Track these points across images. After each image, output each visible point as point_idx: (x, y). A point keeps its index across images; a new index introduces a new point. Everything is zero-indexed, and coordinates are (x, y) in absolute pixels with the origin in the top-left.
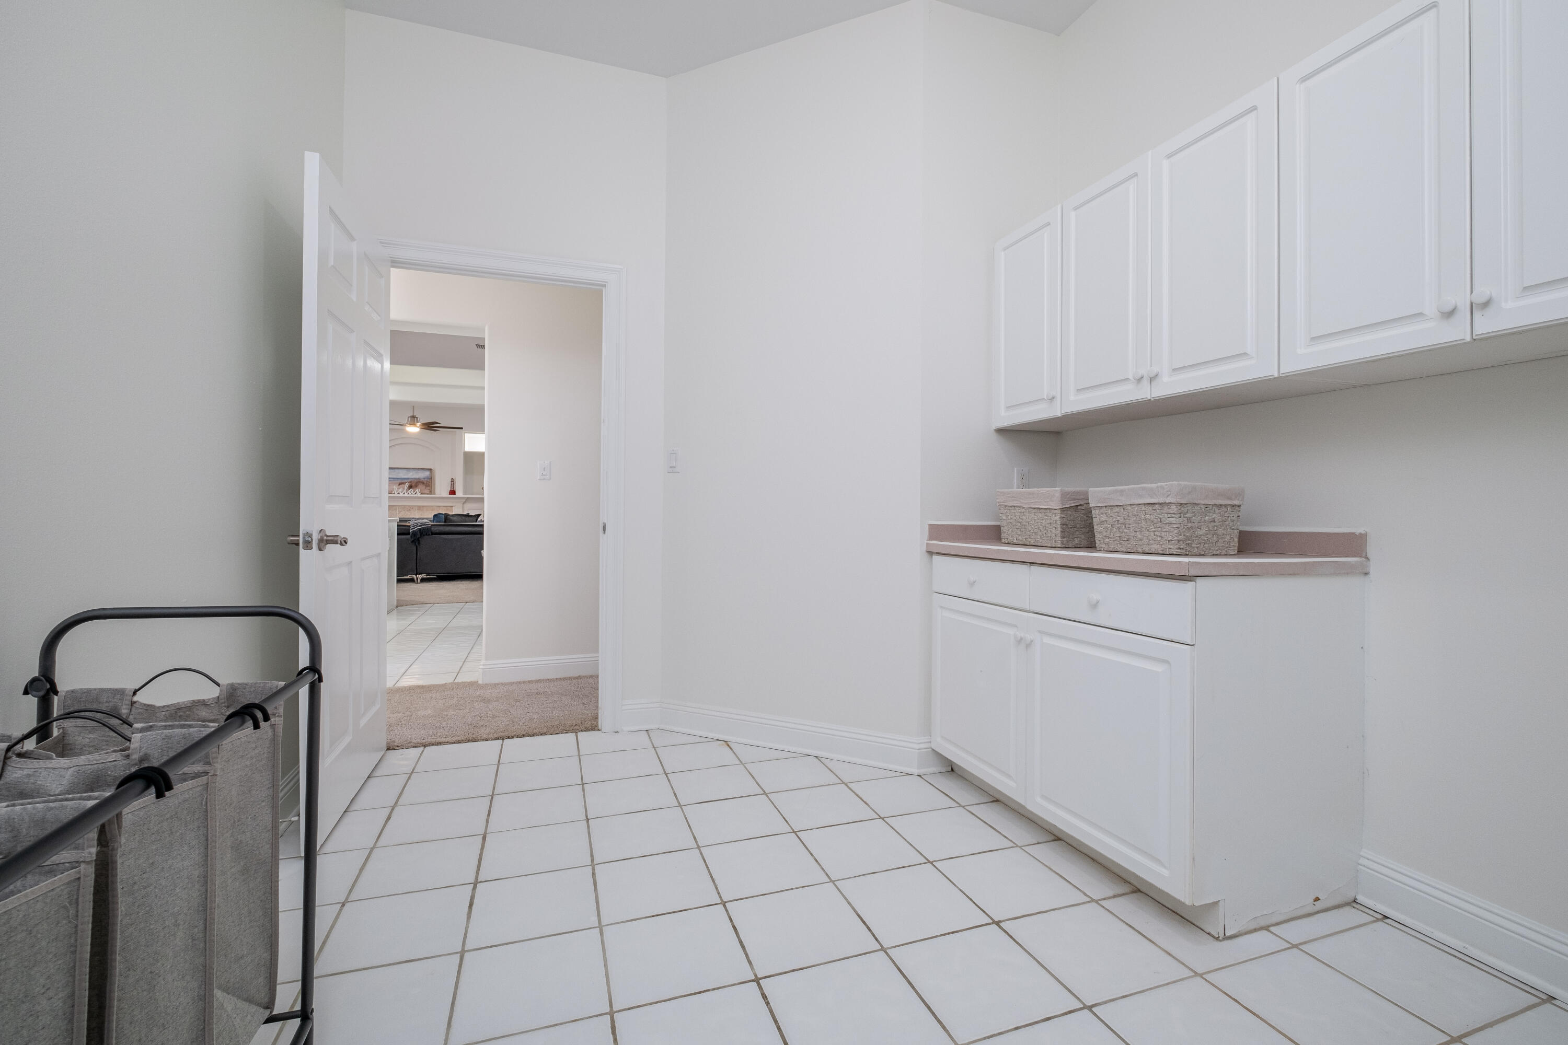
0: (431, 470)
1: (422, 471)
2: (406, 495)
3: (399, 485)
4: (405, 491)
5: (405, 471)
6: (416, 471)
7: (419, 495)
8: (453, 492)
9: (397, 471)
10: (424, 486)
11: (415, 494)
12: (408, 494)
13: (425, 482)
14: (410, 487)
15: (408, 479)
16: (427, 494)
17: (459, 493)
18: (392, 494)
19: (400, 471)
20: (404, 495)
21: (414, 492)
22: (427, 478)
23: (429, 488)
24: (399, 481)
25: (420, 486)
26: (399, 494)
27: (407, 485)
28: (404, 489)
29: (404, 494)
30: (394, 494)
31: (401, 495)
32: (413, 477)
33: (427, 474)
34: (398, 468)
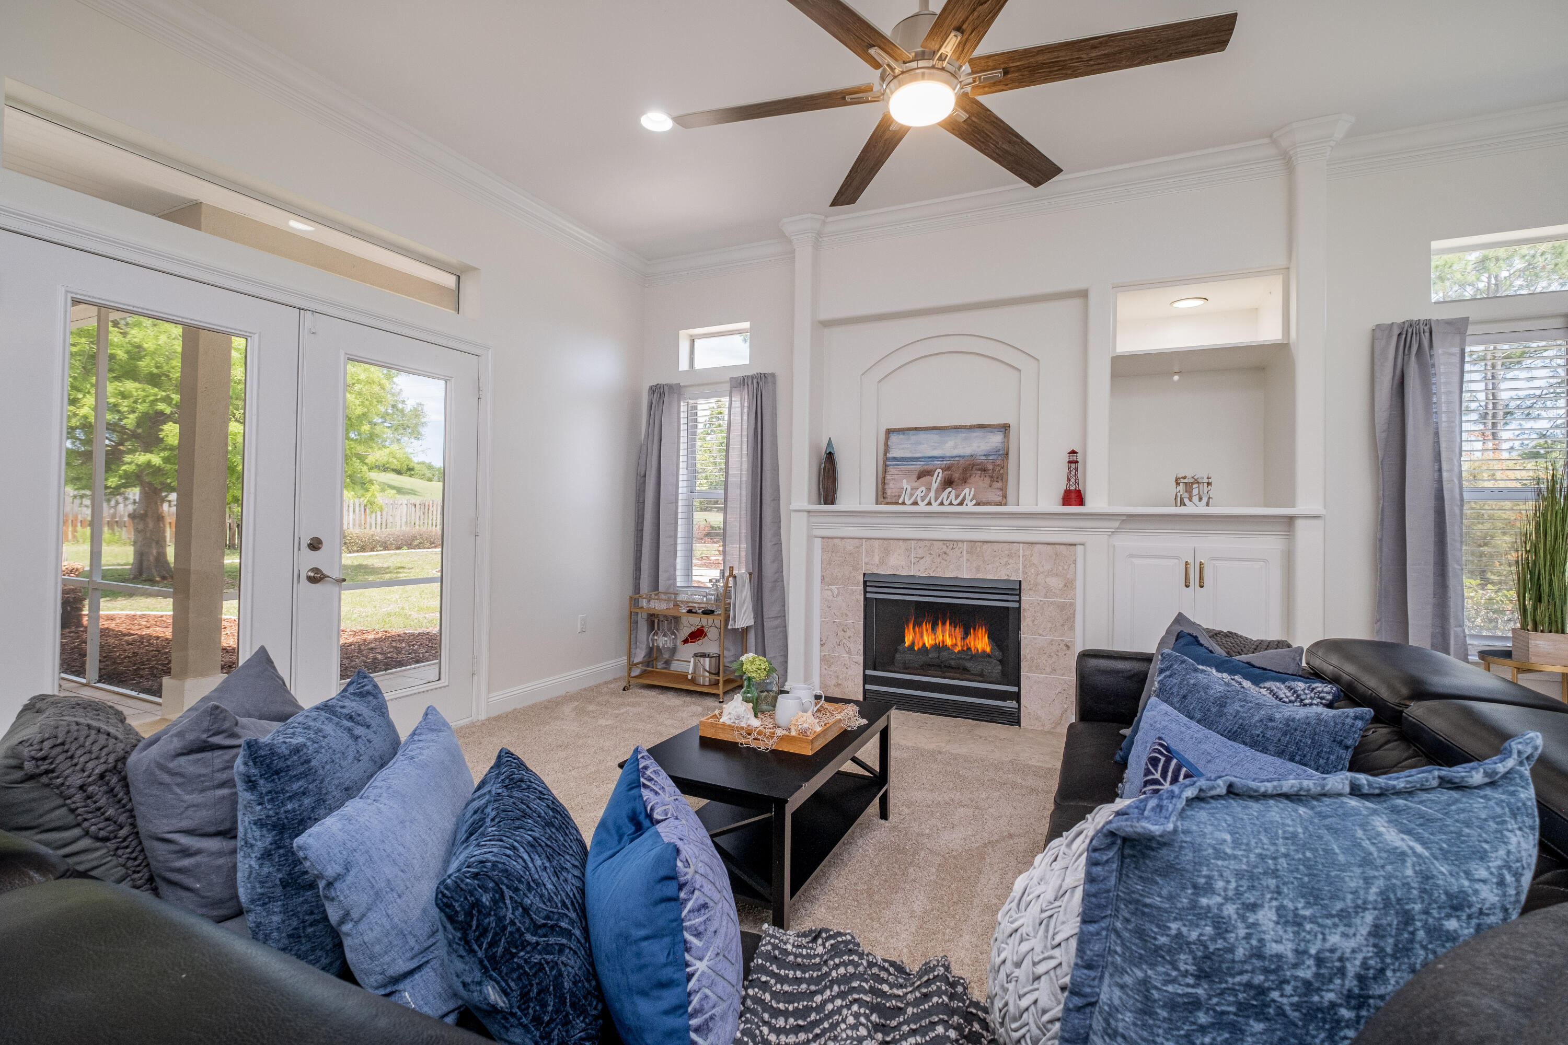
0: (1005, 429)
1: (979, 433)
2: (935, 507)
3: (919, 478)
4: (932, 494)
5: (934, 436)
6: (963, 435)
7: (970, 507)
8: (1074, 497)
9: (914, 437)
10: (987, 480)
11: (961, 503)
12: (942, 504)
13: (990, 467)
14: (948, 483)
15: (942, 458)
16: (996, 504)
17: (1095, 502)
18: (897, 503)
19: (922, 436)
20: (929, 508)
21: (957, 497)
22: (996, 452)
23: (1000, 485)
24: (918, 466)
25: (976, 479)
26: (915, 503)
27: (938, 476)
28: (929, 489)
29: (929, 504)
30: (904, 503)
31: (922, 507)
32: (955, 452)
33: (996, 440)
34: (916, 429)
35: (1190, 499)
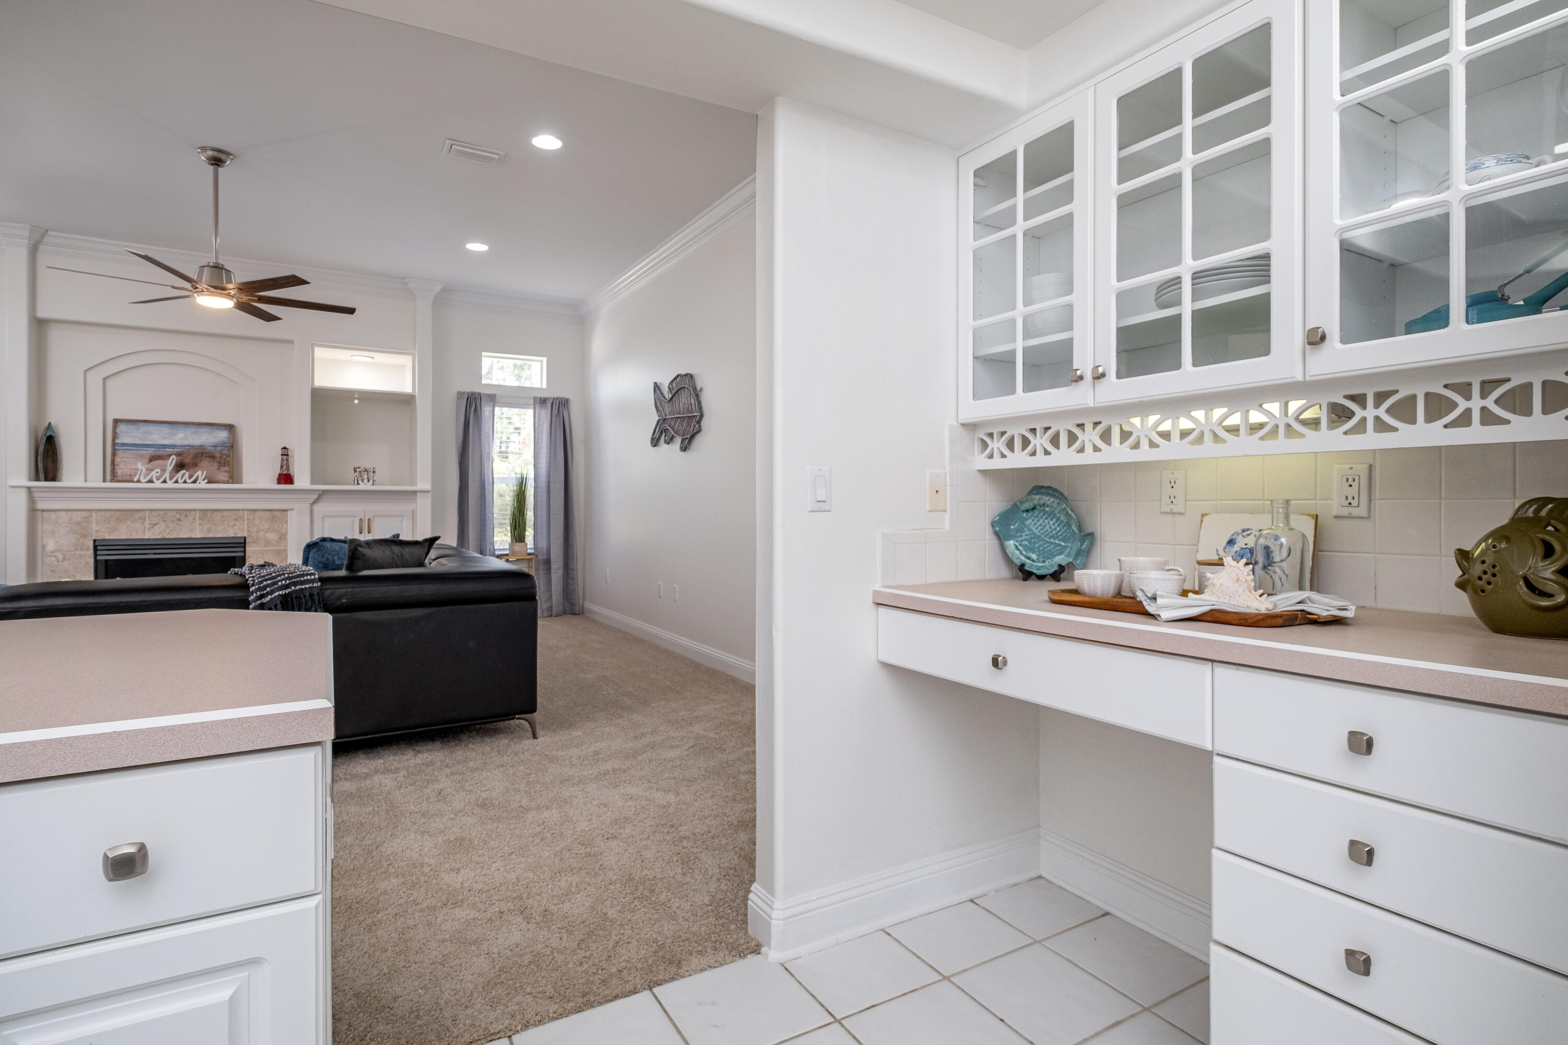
0: (231, 428)
1: (207, 429)
2: (170, 484)
3: (151, 460)
4: (167, 475)
5: (165, 429)
6: (192, 429)
7: (202, 484)
8: (285, 478)
9: (144, 428)
10: (216, 465)
11: (195, 482)
12: (176, 482)
13: (218, 455)
14: (180, 466)
15: (174, 446)
16: (224, 483)
17: (302, 480)
18: (132, 481)
19: (152, 428)
20: (164, 485)
21: (190, 477)
22: (223, 444)
23: (227, 468)
24: (150, 452)
25: (205, 463)
26: (151, 481)
27: (173, 460)
28: (164, 471)
29: (165, 482)
30: (139, 481)
31: (158, 484)
32: (186, 443)
33: (223, 435)
34: (145, 421)
35: (363, 481)
